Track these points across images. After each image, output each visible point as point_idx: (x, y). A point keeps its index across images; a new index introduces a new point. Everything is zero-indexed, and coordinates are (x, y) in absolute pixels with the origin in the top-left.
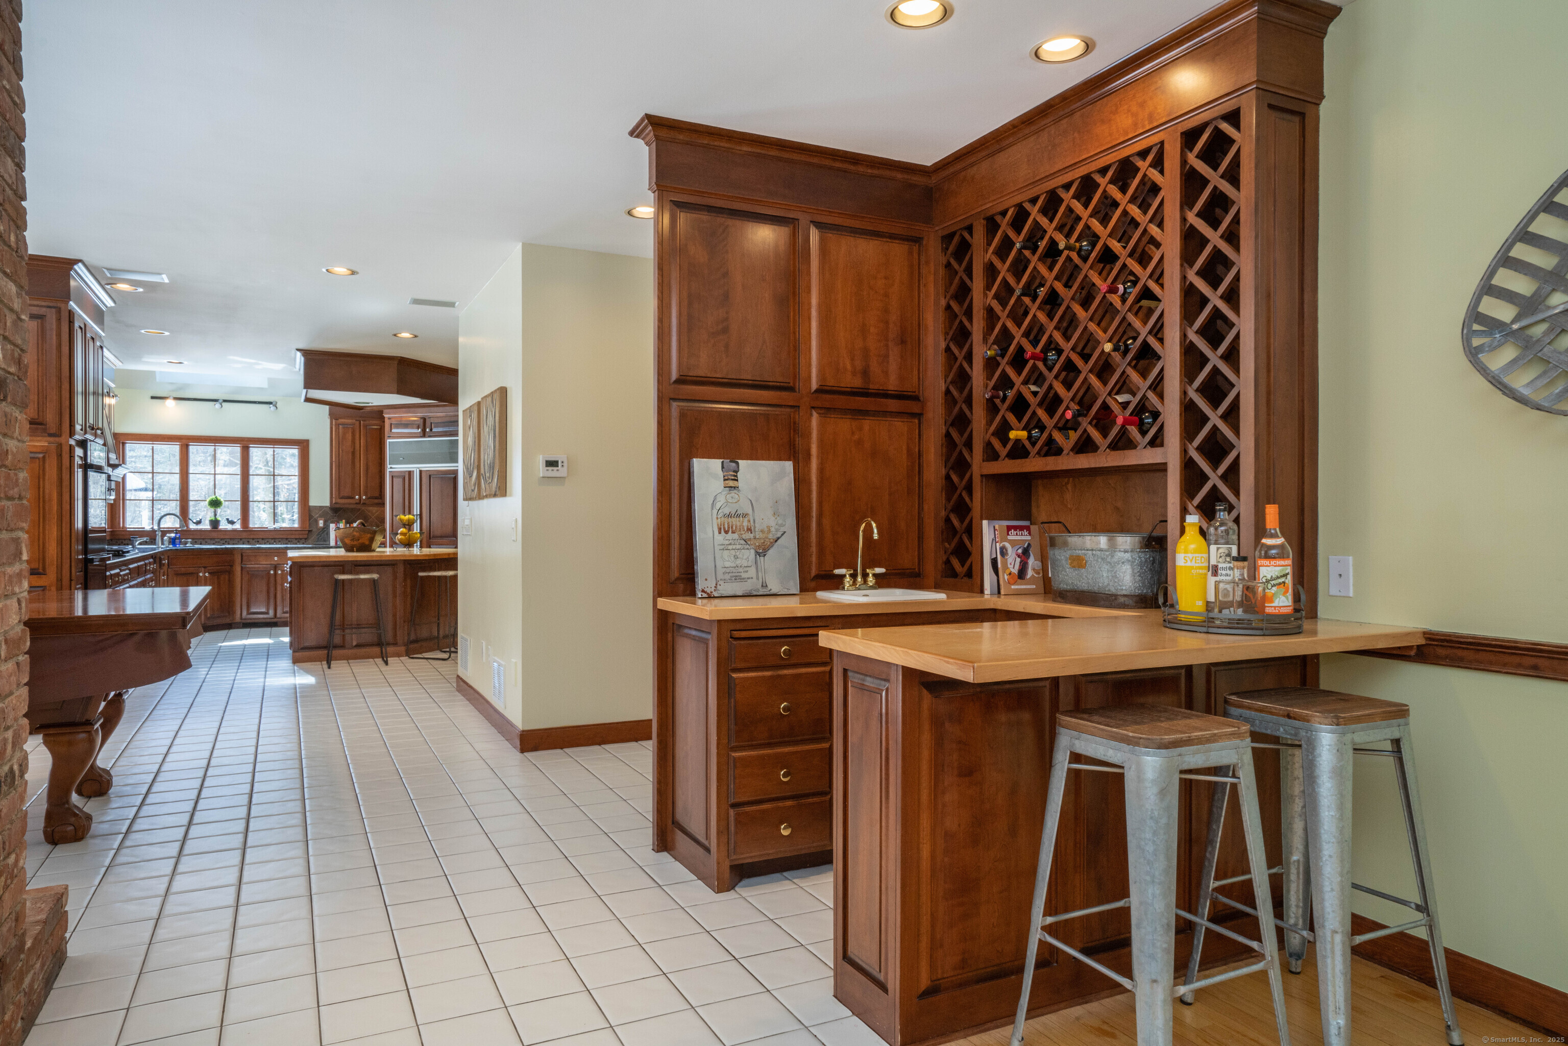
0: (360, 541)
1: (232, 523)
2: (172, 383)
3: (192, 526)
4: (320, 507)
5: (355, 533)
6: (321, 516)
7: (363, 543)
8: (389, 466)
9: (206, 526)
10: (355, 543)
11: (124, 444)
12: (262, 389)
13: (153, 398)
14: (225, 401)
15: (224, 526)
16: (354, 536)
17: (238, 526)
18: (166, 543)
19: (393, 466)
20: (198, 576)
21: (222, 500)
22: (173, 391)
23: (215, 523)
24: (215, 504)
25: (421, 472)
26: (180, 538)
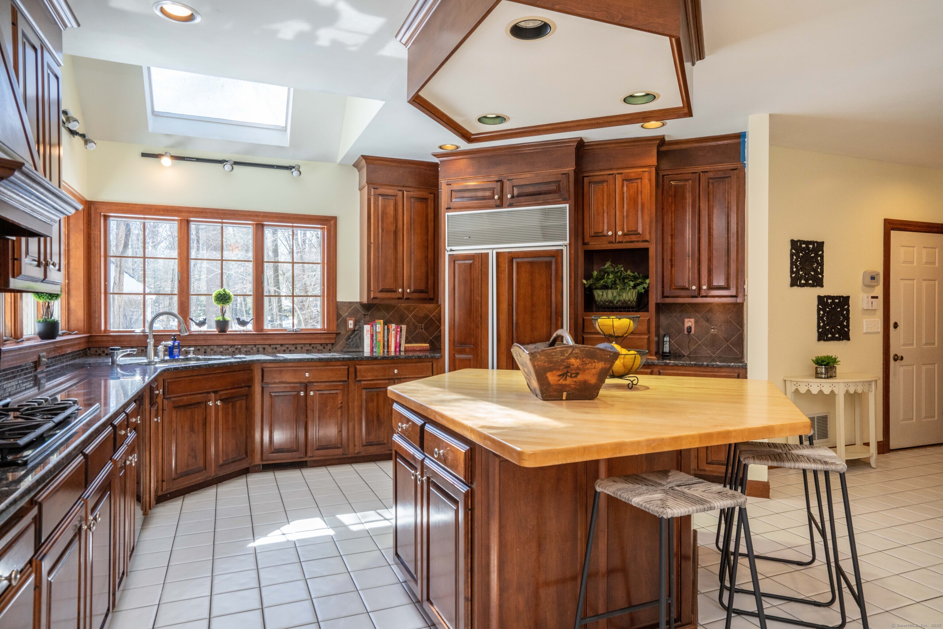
0: (580, 377)
1: (243, 323)
2: (168, 135)
3: (194, 328)
4: (350, 303)
5: (573, 361)
6: (351, 315)
7: (585, 382)
8: (448, 248)
9: (210, 328)
10: (569, 381)
11: (106, 217)
12: (282, 148)
13: (144, 155)
14: (236, 163)
15: (234, 327)
16: (568, 367)
17: (250, 327)
18: (161, 354)
19: (454, 248)
20: (206, 406)
21: (231, 294)
22: (171, 147)
23: (222, 325)
24: (223, 298)
25: (498, 254)
26: (179, 346)
